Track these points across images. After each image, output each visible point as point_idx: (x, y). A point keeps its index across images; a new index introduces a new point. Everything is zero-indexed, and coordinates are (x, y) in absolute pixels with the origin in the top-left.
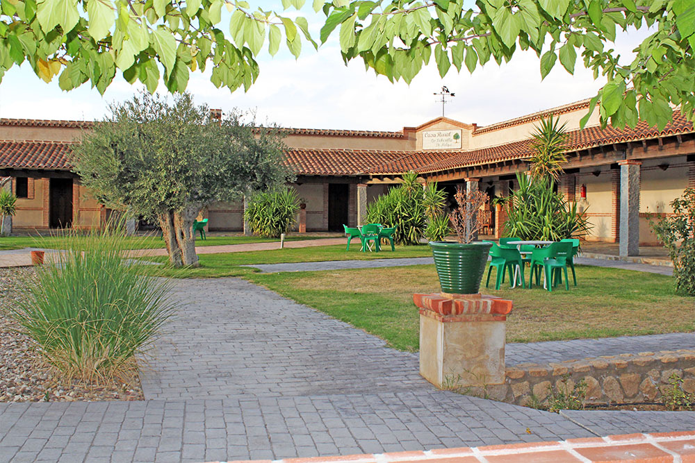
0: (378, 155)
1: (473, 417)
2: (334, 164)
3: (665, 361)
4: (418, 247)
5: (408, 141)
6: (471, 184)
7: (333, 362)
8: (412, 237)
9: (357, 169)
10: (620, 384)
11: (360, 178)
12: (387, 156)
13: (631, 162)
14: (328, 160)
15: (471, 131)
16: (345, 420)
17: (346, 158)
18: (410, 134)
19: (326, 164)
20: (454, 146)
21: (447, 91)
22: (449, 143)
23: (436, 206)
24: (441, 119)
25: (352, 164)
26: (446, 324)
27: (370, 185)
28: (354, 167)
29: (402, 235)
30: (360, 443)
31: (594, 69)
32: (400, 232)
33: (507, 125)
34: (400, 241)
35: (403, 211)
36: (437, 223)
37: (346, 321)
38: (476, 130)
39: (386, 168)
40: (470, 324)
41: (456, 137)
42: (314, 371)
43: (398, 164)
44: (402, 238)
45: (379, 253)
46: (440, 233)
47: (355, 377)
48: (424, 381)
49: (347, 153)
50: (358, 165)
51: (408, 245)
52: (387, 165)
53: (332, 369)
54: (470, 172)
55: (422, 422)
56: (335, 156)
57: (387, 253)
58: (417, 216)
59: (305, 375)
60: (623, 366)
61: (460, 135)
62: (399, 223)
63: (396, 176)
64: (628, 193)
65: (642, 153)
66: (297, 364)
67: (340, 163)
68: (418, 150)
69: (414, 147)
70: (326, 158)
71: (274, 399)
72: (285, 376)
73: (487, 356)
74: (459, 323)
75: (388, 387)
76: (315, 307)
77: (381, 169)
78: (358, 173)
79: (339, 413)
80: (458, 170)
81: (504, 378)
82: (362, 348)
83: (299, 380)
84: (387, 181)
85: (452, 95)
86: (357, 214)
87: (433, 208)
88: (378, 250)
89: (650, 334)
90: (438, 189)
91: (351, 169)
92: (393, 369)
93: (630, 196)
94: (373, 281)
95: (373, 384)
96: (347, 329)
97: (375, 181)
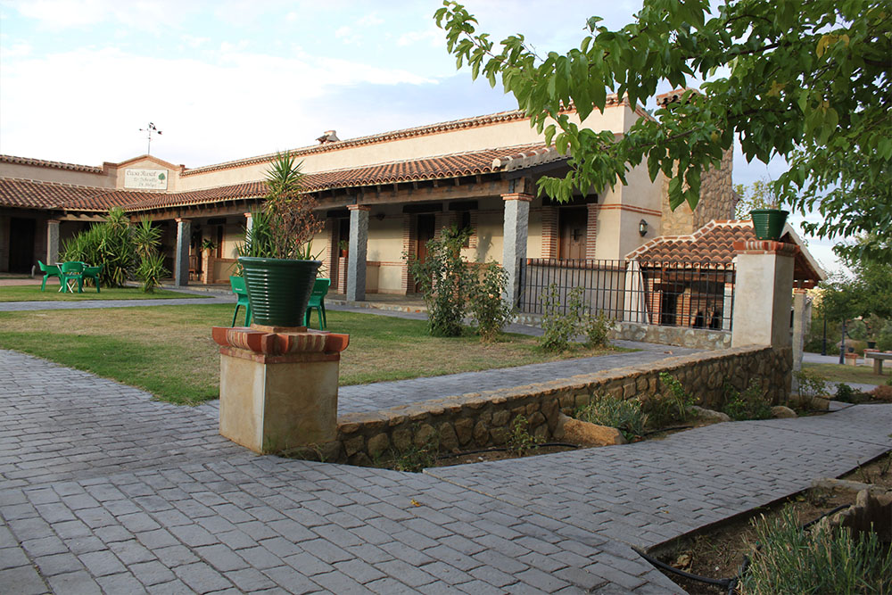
0: (73, 190)
1: (329, 490)
2: (20, 196)
3: (496, 402)
4: (125, 290)
5: (109, 177)
6: (183, 225)
7: (89, 425)
8: (117, 279)
9: (48, 203)
10: (455, 430)
11: (52, 213)
12: (83, 192)
13: (362, 208)
14: (11, 190)
15: (178, 173)
16: (155, 515)
17: (35, 190)
18: (110, 170)
19: (10, 195)
20: (160, 187)
21: (154, 128)
22: (153, 183)
23: (150, 245)
24: (146, 157)
25: (42, 197)
26: (269, 366)
27: (63, 222)
28: (45, 200)
29: (106, 276)
30: (200, 554)
31: (458, 56)
32: (104, 273)
33: (219, 168)
34: (103, 283)
35: (108, 249)
36: (150, 263)
37: (83, 369)
38: (184, 171)
39: (83, 204)
40: (299, 365)
41: (162, 177)
42: (67, 439)
43: (97, 200)
44: (106, 280)
45: (82, 295)
46: (154, 274)
47: (133, 444)
48: (229, 444)
49: (36, 185)
50: (49, 198)
51: (112, 287)
52: (85, 201)
53: (93, 436)
54: (182, 213)
55: (268, 505)
56: (20, 187)
57: (93, 295)
58: (124, 255)
59: (57, 447)
60: (458, 411)
61: (166, 176)
62: (102, 262)
63: (95, 213)
64: (357, 238)
65: (374, 199)
66: (36, 430)
67: (27, 194)
68: (118, 188)
69: (115, 184)
70: (9, 187)
71: (19, 491)
72: (24, 450)
73: (317, 406)
74: (285, 365)
75: (188, 455)
76: (30, 352)
77: (78, 205)
78: (50, 207)
79: (138, 505)
80: (170, 210)
81: (336, 433)
82: (123, 403)
83: (49, 455)
84: (84, 218)
85: (160, 133)
86: (46, 253)
87: (147, 247)
88: (81, 291)
89: (443, 374)
90: (152, 227)
91: (41, 202)
92: (182, 430)
93: (359, 241)
94: (95, 322)
95: (165, 453)
96: (89, 378)
97: (70, 218)
